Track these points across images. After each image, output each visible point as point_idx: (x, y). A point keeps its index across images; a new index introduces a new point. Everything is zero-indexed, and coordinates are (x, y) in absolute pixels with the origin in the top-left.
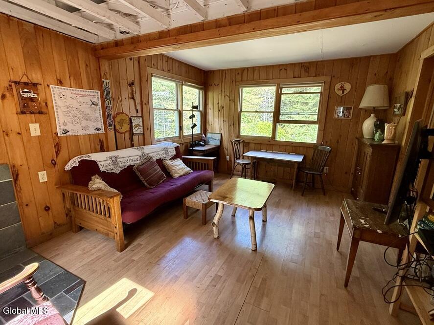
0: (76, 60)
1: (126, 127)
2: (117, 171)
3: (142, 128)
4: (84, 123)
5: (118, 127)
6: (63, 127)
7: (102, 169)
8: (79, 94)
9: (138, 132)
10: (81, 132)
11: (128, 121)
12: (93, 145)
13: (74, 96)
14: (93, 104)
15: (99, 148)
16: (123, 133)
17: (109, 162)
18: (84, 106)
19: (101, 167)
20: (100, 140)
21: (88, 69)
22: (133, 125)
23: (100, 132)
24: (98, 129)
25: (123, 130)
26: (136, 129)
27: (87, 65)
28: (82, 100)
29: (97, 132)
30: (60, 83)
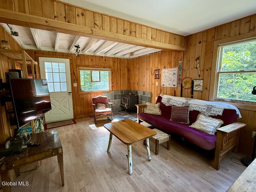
0: (171, 57)
1: (189, 85)
2: (167, 105)
3: (202, 87)
4: (169, 82)
5: (183, 85)
6: (163, 83)
7: (162, 101)
8: (169, 71)
9: (198, 89)
10: (168, 86)
11: (191, 82)
12: (171, 92)
13: (168, 72)
14: (174, 74)
15: (173, 94)
16: (186, 89)
17: (166, 100)
18: (170, 75)
19: (162, 100)
20: (174, 90)
21: (175, 59)
22: (195, 84)
23: (175, 87)
24: (174, 85)
25: (187, 87)
26: (197, 87)
27: (174, 58)
28: (170, 73)
29: (173, 86)
30: (165, 68)
